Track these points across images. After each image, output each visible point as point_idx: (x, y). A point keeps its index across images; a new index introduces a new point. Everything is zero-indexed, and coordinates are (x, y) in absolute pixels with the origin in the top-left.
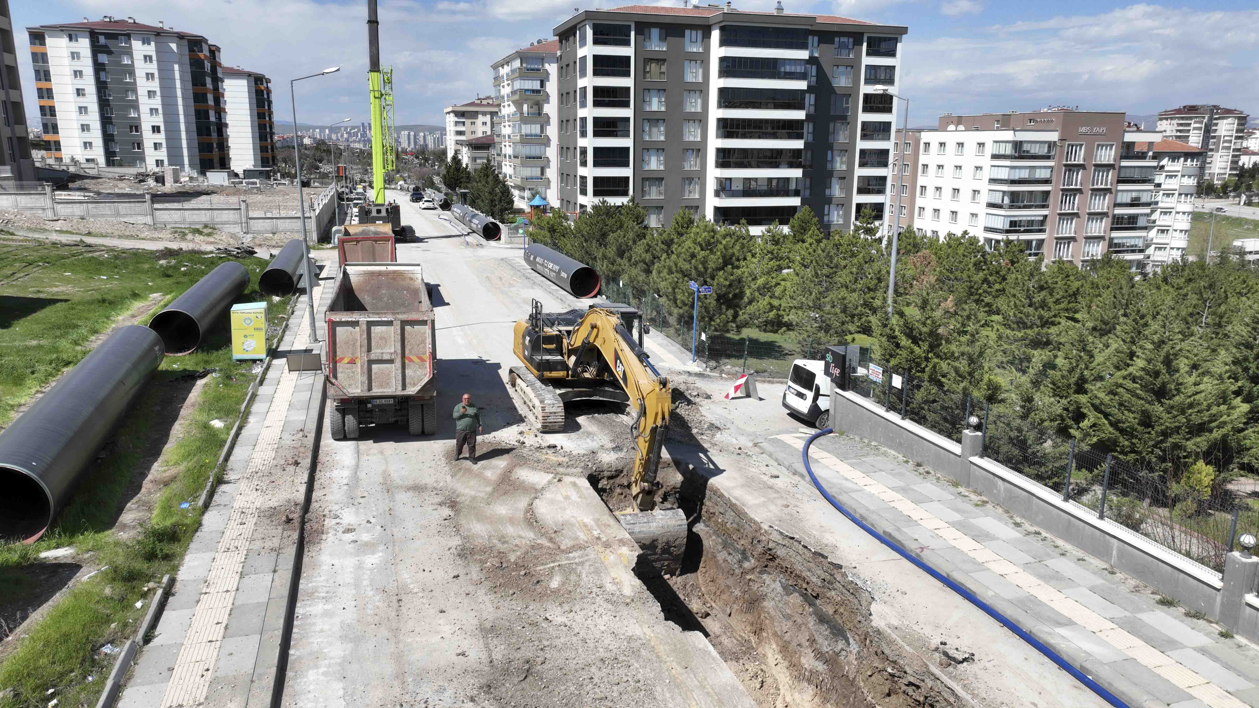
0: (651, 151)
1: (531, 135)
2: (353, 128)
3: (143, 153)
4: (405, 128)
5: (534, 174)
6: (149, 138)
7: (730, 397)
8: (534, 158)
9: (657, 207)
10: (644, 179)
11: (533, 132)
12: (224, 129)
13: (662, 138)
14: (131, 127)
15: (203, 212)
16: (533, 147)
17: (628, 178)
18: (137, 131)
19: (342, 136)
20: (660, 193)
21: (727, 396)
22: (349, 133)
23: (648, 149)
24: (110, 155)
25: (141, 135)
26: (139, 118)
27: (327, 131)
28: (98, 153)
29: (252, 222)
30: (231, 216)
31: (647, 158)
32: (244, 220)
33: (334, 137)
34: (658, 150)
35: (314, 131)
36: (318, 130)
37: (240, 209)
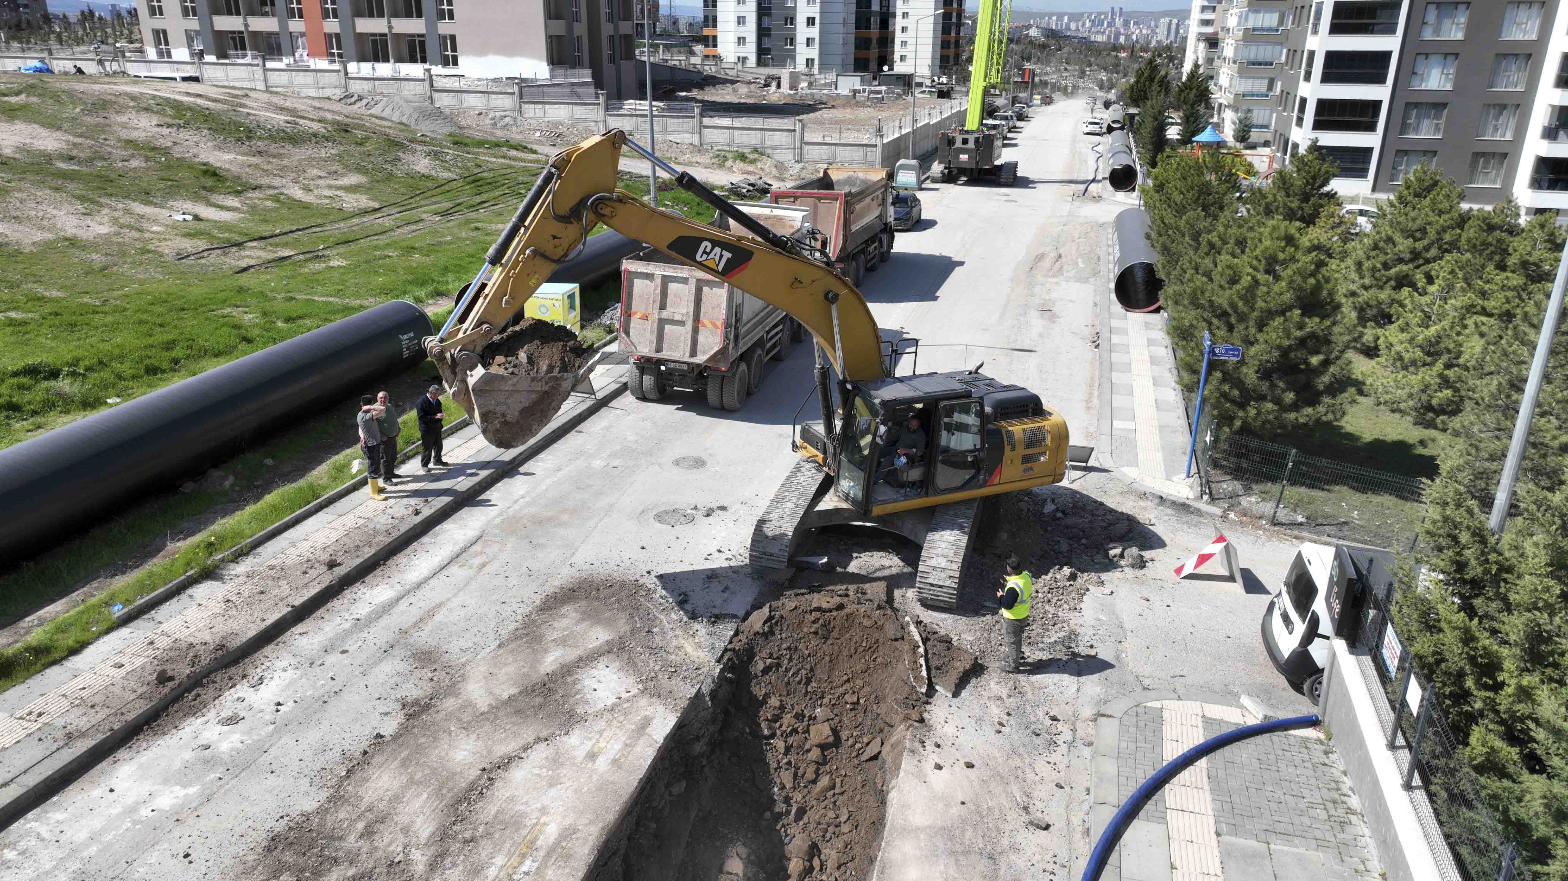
0: (1432, 58)
1: (1262, 29)
2: (1099, 14)
3: (794, 50)
4: (1165, 14)
5: (1256, 90)
6: (802, 32)
7: (1185, 573)
8: (1260, 64)
9: (1425, 152)
10: (1410, 106)
11: (1266, 24)
12: (891, 21)
13: (1460, 36)
14: (786, 19)
15: (753, 132)
16: (1262, 48)
17: (1380, 102)
18: (791, 24)
19: (1084, 24)
20: (1437, 129)
21: (1178, 571)
22: (1093, 21)
23: (1427, 55)
24: (762, 51)
25: (795, 29)
26: (795, 8)
27: (1066, 19)
28: (750, 50)
29: (807, 147)
30: (784, 139)
31: (1419, 70)
32: (798, 145)
33: (1073, 26)
34: (1446, 55)
35: (1050, 18)
36: (1054, 18)
37: (794, 131)
